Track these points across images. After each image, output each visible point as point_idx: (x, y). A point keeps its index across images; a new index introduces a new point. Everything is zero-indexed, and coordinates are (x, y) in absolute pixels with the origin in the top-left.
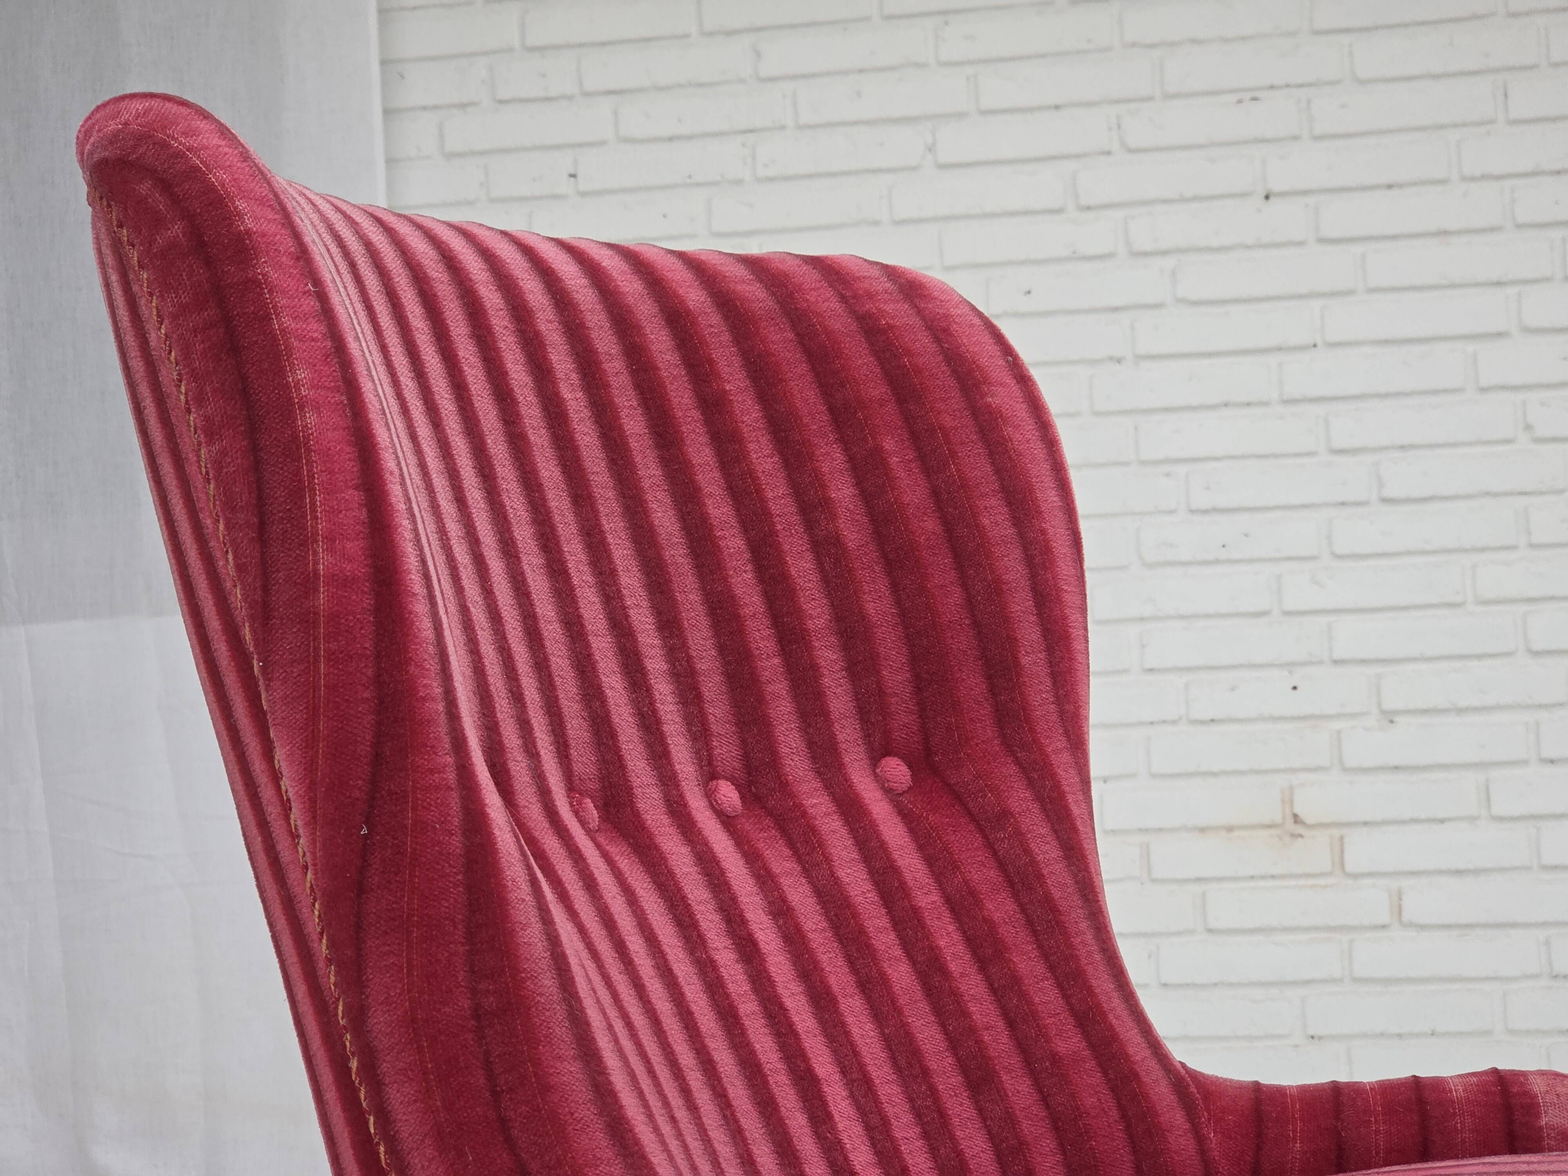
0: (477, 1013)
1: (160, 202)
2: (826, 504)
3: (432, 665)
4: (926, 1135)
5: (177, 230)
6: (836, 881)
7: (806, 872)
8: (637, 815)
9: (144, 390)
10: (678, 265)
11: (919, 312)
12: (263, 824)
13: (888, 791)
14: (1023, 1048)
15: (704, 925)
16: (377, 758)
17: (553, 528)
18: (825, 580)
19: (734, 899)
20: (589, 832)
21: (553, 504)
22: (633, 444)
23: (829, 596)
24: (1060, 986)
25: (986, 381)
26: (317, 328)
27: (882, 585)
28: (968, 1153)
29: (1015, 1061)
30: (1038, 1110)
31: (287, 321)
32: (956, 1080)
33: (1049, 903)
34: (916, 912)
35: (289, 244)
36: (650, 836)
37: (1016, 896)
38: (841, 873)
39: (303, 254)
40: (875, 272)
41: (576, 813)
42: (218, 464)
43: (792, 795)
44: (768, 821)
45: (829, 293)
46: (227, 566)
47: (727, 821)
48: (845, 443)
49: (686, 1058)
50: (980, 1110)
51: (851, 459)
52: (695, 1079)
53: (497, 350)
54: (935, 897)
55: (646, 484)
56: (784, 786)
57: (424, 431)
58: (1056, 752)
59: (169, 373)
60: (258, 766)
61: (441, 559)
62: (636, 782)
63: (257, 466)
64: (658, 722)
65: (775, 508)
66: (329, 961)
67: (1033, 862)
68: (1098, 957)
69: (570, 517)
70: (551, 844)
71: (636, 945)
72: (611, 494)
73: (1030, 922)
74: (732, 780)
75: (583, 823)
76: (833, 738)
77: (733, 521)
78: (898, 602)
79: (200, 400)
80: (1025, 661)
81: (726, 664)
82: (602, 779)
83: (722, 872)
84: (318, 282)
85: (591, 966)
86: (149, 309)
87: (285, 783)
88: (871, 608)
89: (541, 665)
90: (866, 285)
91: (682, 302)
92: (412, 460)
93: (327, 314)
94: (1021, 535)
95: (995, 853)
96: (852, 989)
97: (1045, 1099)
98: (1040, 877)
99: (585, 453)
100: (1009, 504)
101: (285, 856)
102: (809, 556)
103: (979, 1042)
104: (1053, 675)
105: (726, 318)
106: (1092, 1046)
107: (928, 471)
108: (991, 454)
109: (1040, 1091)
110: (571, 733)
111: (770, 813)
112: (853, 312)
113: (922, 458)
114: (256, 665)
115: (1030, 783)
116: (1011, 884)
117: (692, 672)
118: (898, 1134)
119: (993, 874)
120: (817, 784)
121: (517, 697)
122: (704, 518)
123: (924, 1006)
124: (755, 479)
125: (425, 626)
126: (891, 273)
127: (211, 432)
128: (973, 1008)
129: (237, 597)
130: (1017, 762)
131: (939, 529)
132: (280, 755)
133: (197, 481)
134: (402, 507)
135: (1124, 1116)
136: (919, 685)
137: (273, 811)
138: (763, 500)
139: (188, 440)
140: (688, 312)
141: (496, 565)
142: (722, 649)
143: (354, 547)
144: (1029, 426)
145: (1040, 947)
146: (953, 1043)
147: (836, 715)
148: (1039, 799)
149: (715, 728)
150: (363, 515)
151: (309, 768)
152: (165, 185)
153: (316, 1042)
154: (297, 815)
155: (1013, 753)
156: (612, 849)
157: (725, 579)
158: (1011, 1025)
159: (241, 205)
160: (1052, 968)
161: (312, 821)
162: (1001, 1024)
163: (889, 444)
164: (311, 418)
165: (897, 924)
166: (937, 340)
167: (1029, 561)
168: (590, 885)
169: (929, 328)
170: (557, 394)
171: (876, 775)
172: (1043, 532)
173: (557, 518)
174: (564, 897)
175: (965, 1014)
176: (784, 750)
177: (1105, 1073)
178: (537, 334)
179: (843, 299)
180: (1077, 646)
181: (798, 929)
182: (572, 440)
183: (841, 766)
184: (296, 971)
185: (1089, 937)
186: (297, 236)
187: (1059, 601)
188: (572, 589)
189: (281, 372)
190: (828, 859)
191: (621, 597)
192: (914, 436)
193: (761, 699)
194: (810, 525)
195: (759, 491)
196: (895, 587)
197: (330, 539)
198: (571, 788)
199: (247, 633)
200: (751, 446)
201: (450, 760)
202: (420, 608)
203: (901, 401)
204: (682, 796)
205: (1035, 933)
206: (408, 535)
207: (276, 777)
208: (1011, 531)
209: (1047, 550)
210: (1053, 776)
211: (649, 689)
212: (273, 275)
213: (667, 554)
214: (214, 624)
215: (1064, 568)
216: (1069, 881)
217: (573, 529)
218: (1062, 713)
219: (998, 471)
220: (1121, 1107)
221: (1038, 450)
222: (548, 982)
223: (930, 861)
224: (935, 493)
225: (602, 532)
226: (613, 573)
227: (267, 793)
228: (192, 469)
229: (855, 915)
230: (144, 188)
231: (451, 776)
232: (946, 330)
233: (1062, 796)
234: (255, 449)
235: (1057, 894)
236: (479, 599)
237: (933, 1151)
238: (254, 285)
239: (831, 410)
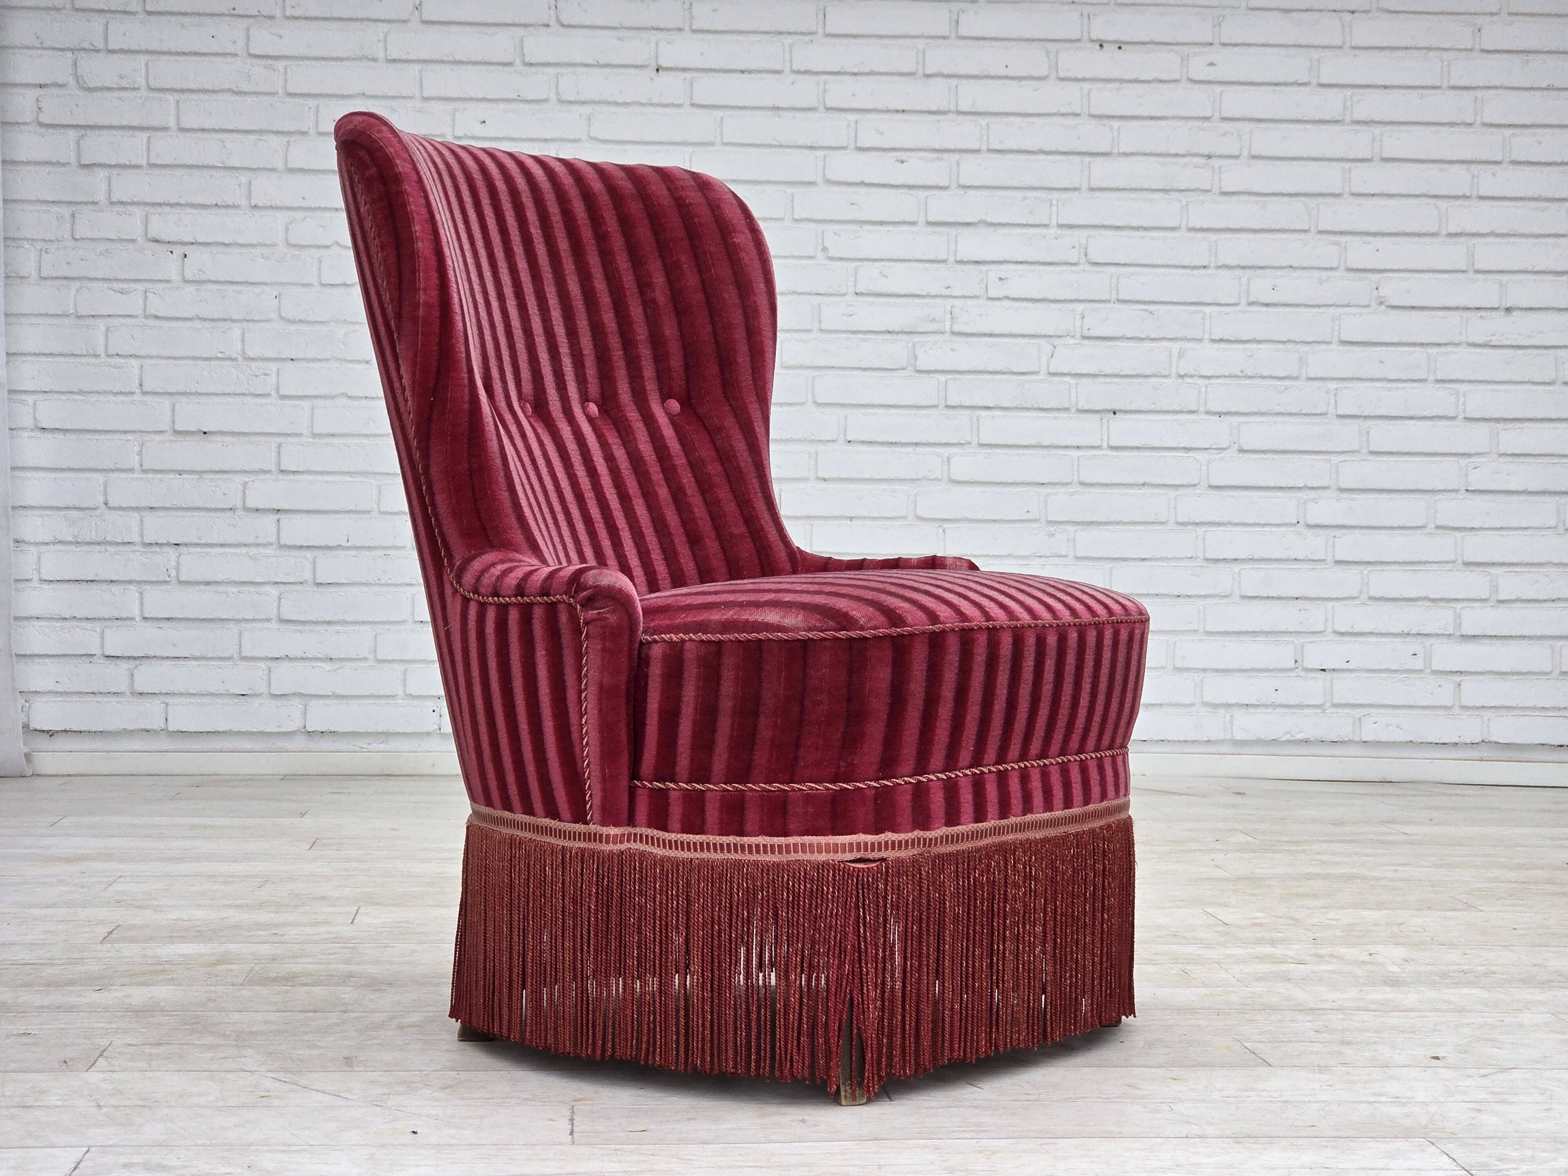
0: (470, 470)
1: (367, 158)
2: (650, 284)
3: (462, 340)
4: (666, 559)
5: (373, 170)
6: (638, 450)
7: (624, 445)
8: (549, 412)
9: (357, 228)
10: (592, 171)
11: (706, 198)
12: (394, 398)
13: (669, 414)
14: (717, 529)
15: (573, 460)
16: (438, 372)
17: (522, 289)
18: (647, 317)
19: (589, 451)
20: (527, 417)
21: (523, 279)
22: (562, 254)
23: (648, 325)
24: (738, 505)
25: (734, 231)
26: (424, 211)
27: (674, 322)
28: (685, 570)
29: (713, 534)
30: (720, 556)
31: (413, 207)
32: (684, 539)
33: (738, 468)
34: (674, 467)
35: (414, 177)
36: (554, 420)
37: (722, 464)
38: (641, 446)
39: (420, 181)
40: (687, 176)
41: (522, 408)
42: (385, 260)
43: (622, 411)
44: (609, 421)
45: (663, 186)
46: (386, 297)
47: (590, 419)
48: (662, 257)
49: (558, 508)
50: (693, 553)
51: (664, 265)
52: (561, 517)
53: (502, 210)
54: (684, 461)
55: (567, 272)
56: (619, 407)
57: (467, 246)
58: (751, 402)
59: (368, 224)
60: (394, 375)
61: (470, 300)
62: (550, 398)
63: (399, 262)
64: (563, 375)
65: (626, 285)
66: (417, 449)
67: (733, 450)
68: (760, 495)
69: (530, 285)
70: (508, 417)
71: (541, 462)
72: (550, 276)
73: (728, 476)
74: (595, 403)
75: (524, 412)
76: (644, 388)
77: (606, 291)
78: (680, 330)
79: (379, 235)
80: (740, 360)
81: (596, 352)
82: (535, 396)
83: (585, 439)
84: (425, 191)
85: (518, 463)
86: (361, 200)
87: (404, 380)
88: (667, 332)
89: (512, 346)
90: (681, 183)
91: (591, 189)
92: (460, 259)
93: (428, 204)
94: (742, 303)
95: (715, 444)
96: (639, 494)
97: (724, 551)
98: (735, 456)
99: (539, 257)
100: (738, 289)
101: (402, 409)
102: (641, 308)
103: (697, 524)
104: (753, 368)
105: (611, 197)
106: (750, 532)
107: (700, 272)
108: (732, 265)
109: (722, 548)
110: (523, 376)
111: (610, 418)
112: (672, 196)
113: (698, 266)
114: (395, 335)
115: (736, 415)
116: (721, 459)
117: (581, 355)
118: (653, 556)
119: (713, 453)
120: (634, 407)
121: (499, 358)
122: (593, 289)
123: (672, 507)
124: (618, 272)
125: (460, 325)
126: (695, 176)
127: (383, 247)
128: (696, 510)
129: (389, 310)
130: (731, 405)
131: (703, 298)
132: (403, 370)
133: (376, 265)
134: (453, 279)
135: (761, 562)
136: (687, 367)
137: (398, 392)
138: (621, 281)
139: (374, 249)
140: (594, 194)
141: (495, 304)
142: (595, 346)
143: (434, 293)
144: (754, 252)
145: (731, 487)
146: (684, 523)
147: (646, 378)
148: (739, 422)
149: (590, 380)
150: (438, 282)
151: (413, 374)
152: (370, 153)
153: (410, 482)
154: (408, 393)
155: (728, 400)
156: (536, 425)
157: (600, 316)
158: (713, 519)
159: (398, 162)
160: (735, 497)
161: (413, 395)
162: (708, 518)
163: (683, 259)
164: (420, 244)
165: (663, 470)
166: (713, 211)
167: (745, 314)
168: (523, 436)
169: (709, 204)
170: (529, 231)
171: (664, 407)
172: (755, 302)
173: (524, 285)
174: (511, 438)
175: (692, 512)
176: (620, 392)
177: (755, 544)
178: (522, 203)
179: (669, 189)
180: (768, 355)
181: (618, 467)
182: (534, 251)
183: (647, 401)
184: (404, 455)
185: (757, 486)
186: (418, 173)
187: (760, 334)
188: (528, 315)
189: (410, 227)
190: (635, 439)
191: (551, 321)
192: (696, 256)
193: (612, 368)
194: (642, 293)
195: (620, 277)
196: (679, 324)
197: (425, 290)
198: (520, 398)
199: (392, 323)
200: (618, 257)
201: (466, 376)
202: (458, 318)
203: (691, 239)
204: (571, 407)
205: (730, 481)
206: (455, 290)
207: (400, 378)
208: (737, 301)
209: (756, 311)
210: (748, 413)
211: (560, 361)
212: (409, 189)
213: (574, 303)
214: (380, 320)
215: (765, 319)
216: (750, 460)
217: (532, 290)
218: (755, 385)
219: (734, 273)
220: (759, 558)
221: (757, 264)
222: (498, 461)
223: (683, 445)
224: (703, 282)
225: (545, 293)
226: (548, 310)
227: (397, 385)
228: (374, 260)
229: (645, 465)
230: (362, 153)
231: (466, 382)
232: (718, 206)
233: (752, 422)
234: (399, 255)
235: (742, 465)
236: (486, 318)
237: (668, 566)
238: (401, 193)
239: (657, 242)
